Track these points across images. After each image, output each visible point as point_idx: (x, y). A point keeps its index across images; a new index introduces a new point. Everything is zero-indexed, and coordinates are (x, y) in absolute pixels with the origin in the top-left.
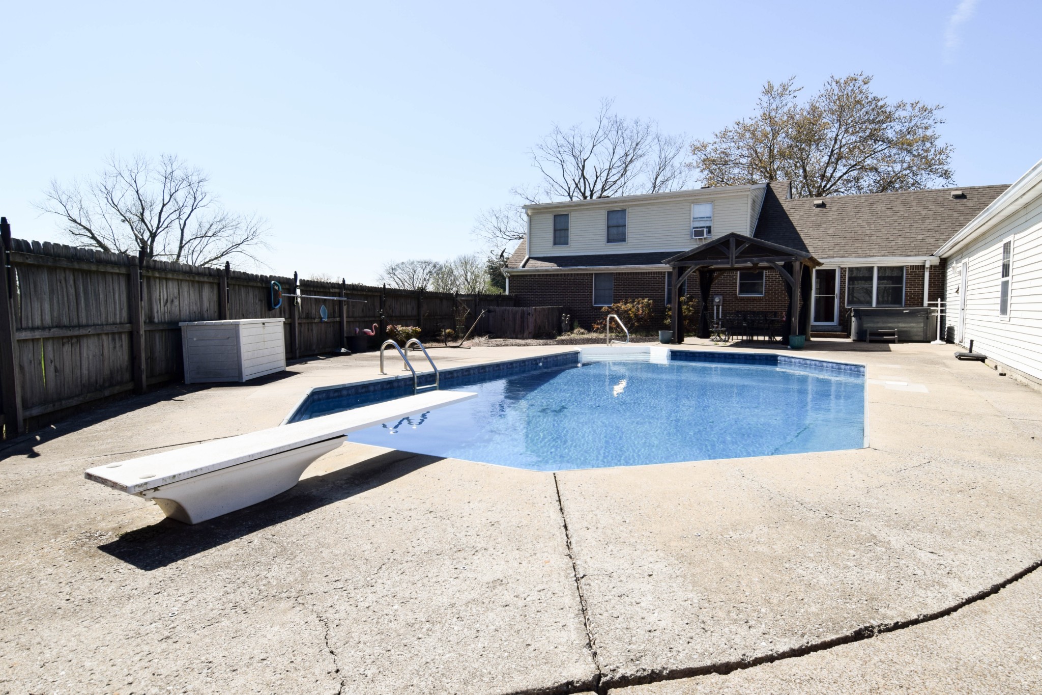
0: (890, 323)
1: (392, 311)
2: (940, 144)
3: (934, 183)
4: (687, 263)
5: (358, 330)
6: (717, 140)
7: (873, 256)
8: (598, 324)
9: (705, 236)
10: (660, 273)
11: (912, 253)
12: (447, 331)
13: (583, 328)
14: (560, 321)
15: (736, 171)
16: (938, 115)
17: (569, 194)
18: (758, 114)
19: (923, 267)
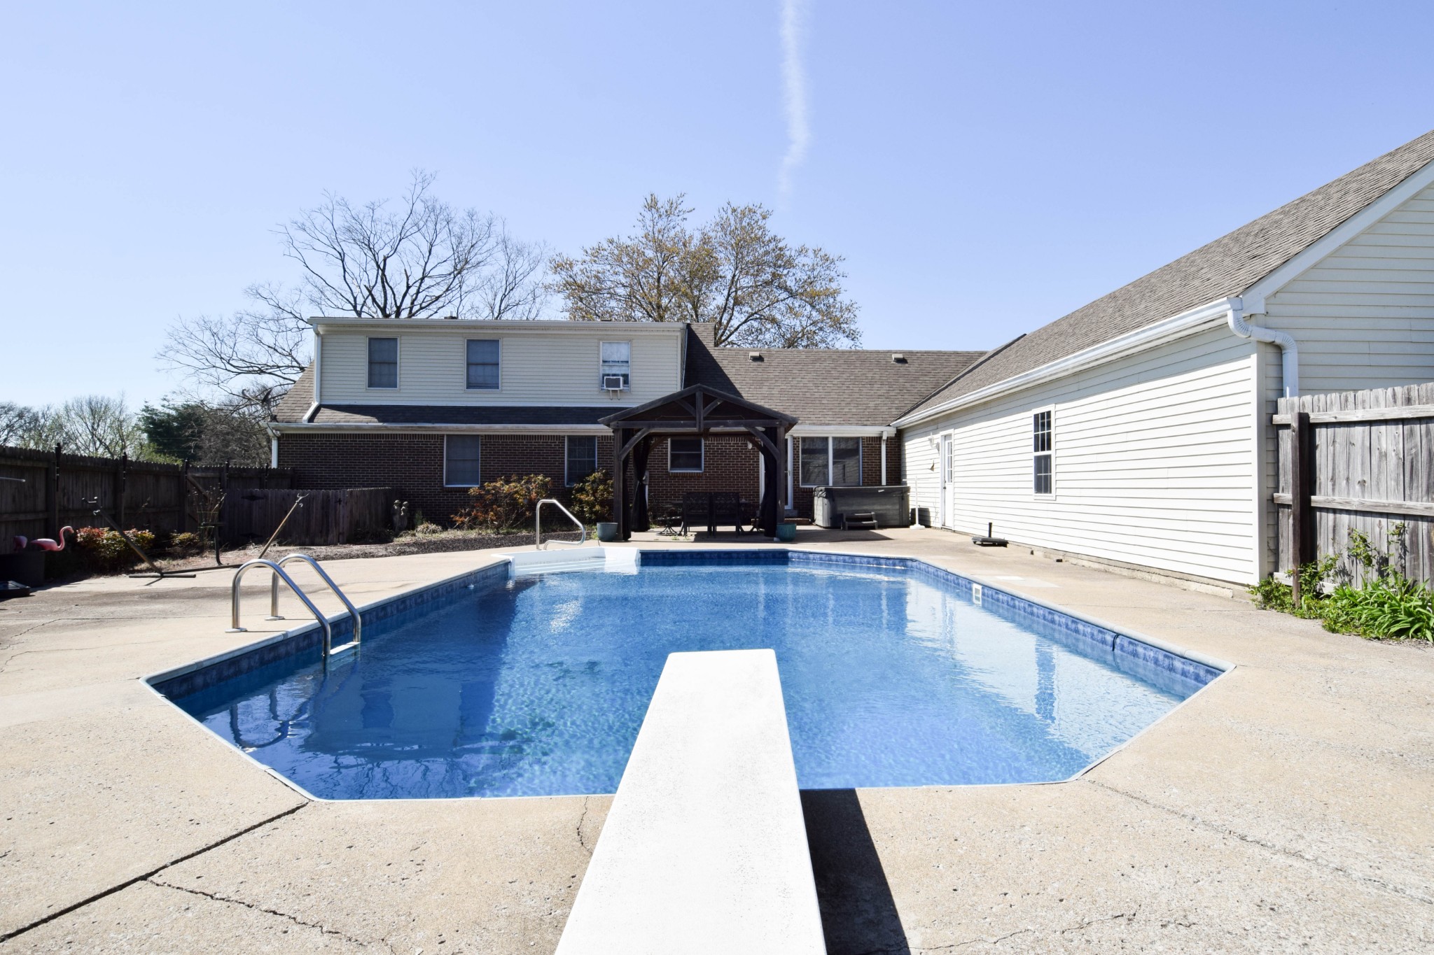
0: (865, 505)
1: (68, 500)
2: (843, 299)
3: (843, 344)
4: (636, 425)
5: (24, 540)
6: (588, 259)
7: (828, 424)
8: (461, 516)
9: (622, 387)
10: (558, 437)
11: (868, 423)
12: (183, 536)
13: (433, 522)
14: (389, 513)
15: (613, 303)
16: (841, 267)
17: (355, 307)
18: (640, 233)
19: (880, 438)
